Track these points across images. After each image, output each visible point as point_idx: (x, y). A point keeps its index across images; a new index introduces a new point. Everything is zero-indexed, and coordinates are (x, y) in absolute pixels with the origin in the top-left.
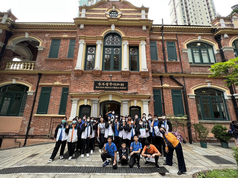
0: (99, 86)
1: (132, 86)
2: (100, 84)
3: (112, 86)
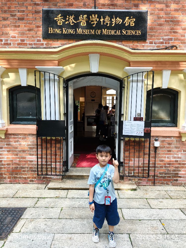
0: (57, 27)
1: (161, 25)
2: (59, 19)
3: (99, 26)
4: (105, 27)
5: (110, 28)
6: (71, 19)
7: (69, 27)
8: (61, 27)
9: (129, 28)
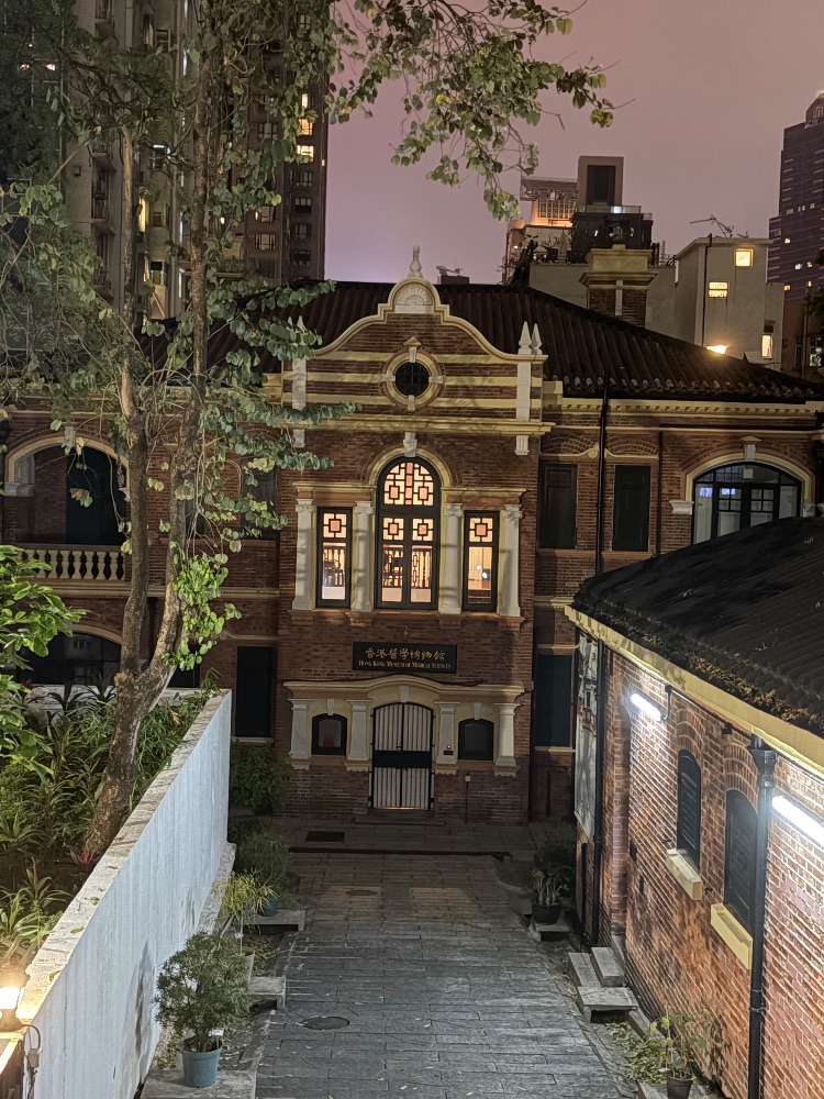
0: (369, 660)
1: (471, 658)
2: (370, 653)
3: (409, 659)
4: (415, 660)
5: (420, 661)
6: (382, 653)
7: (379, 659)
8: (372, 660)
9: (439, 661)
